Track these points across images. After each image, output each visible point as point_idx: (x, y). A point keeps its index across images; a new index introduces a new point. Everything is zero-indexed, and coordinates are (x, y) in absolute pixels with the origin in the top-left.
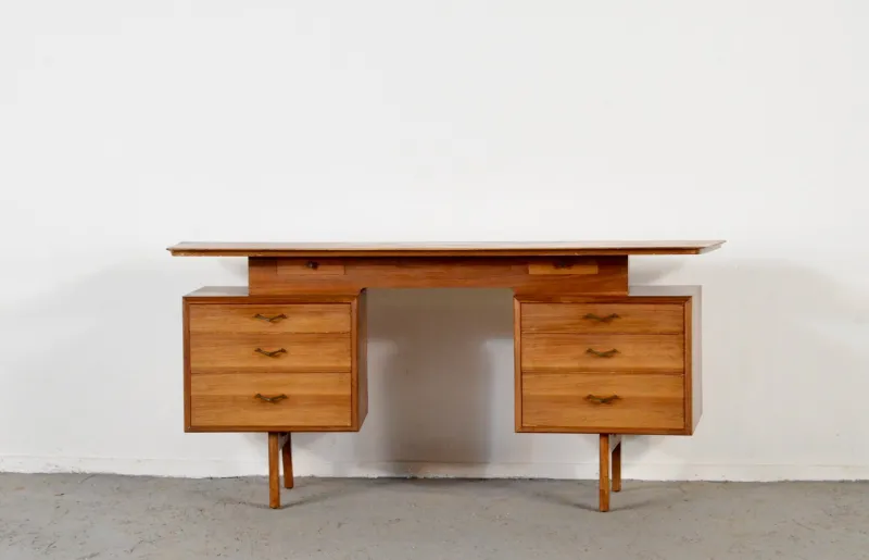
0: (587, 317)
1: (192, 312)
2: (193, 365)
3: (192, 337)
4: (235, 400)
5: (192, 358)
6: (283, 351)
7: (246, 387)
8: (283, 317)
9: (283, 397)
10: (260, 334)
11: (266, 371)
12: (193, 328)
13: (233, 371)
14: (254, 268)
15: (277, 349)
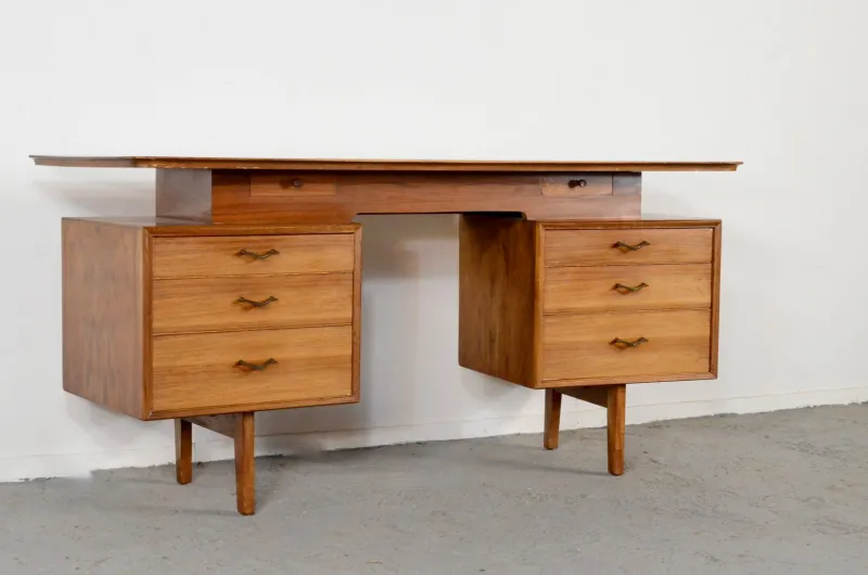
0: (616, 246)
1: (157, 248)
2: (156, 325)
3: (155, 284)
4: (211, 371)
5: (156, 314)
6: (273, 299)
7: (224, 352)
8: (274, 252)
9: (271, 362)
10: (243, 277)
11: (250, 329)
12: (158, 271)
13: (208, 331)
14: (219, 188)
15: (263, 298)
